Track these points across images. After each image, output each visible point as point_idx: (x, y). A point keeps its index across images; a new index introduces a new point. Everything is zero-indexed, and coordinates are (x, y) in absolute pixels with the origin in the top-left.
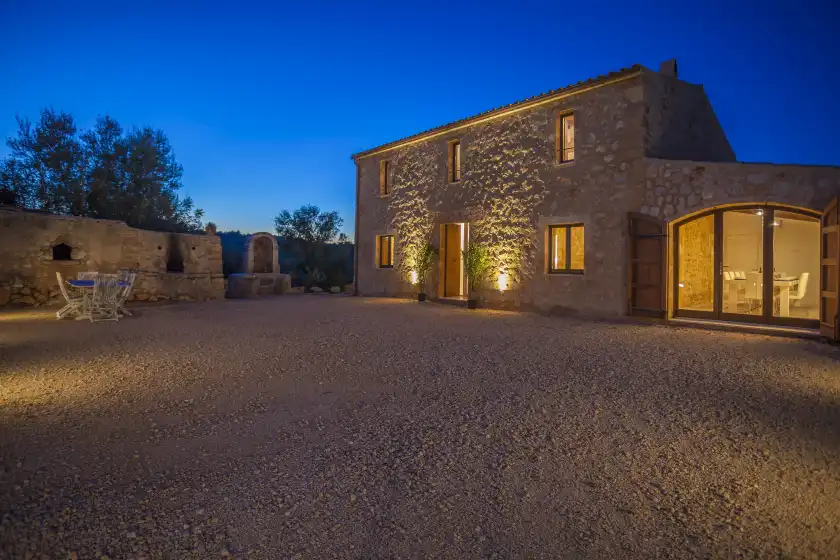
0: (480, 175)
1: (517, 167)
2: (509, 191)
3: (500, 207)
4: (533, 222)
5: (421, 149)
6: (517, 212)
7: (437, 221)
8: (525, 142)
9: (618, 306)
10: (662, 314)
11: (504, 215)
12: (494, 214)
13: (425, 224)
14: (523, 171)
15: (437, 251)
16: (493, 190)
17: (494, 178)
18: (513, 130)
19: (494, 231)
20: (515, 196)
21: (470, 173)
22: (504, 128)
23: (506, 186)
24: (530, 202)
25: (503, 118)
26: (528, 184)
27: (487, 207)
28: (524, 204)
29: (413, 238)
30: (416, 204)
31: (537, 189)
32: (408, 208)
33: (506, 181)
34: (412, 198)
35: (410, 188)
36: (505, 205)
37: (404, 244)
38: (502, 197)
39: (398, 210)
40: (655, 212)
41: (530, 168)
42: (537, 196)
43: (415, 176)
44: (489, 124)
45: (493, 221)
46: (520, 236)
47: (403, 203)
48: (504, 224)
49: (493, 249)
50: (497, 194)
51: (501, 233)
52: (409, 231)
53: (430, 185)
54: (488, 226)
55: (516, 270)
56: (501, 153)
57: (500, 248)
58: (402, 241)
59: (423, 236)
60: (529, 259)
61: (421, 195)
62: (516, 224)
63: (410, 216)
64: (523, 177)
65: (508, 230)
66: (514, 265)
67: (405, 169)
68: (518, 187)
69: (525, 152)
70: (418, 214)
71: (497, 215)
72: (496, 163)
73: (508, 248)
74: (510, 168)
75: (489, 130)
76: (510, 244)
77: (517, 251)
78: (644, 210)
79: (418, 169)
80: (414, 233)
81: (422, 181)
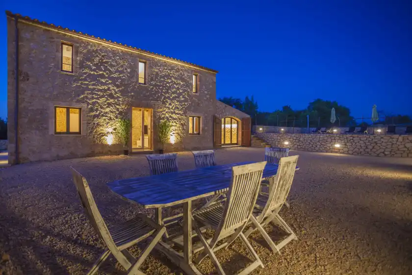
0: (160, 86)
1: (178, 89)
2: (174, 98)
3: (170, 104)
4: (185, 113)
5: (114, 53)
6: (178, 108)
7: (129, 105)
8: (183, 80)
9: (211, 145)
11: (172, 108)
12: (167, 107)
13: (119, 105)
14: (181, 91)
16: (167, 95)
17: (168, 90)
18: (177, 71)
19: (167, 115)
20: (178, 101)
21: (153, 83)
22: (172, 68)
23: (173, 96)
24: (183, 105)
25: (173, 63)
26: (183, 97)
27: (164, 103)
28: (181, 106)
29: (106, 113)
30: (109, 89)
31: (186, 100)
32: (100, 90)
33: (173, 93)
34: (104, 84)
35: (102, 76)
36: (173, 104)
37: (97, 116)
38: (171, 100)
39: (89, 89)
41: (184, 91)
42: (186, 103)
43: (106, 69)
45: (167, 110)
46: (180, 119)
47: (93, 85)
48: (172, 113)
50: (168, 98)
51: (170, 117)
52: (102, 108)
53: (123, 80)
54: (164, 113)
55: (177, 133)
56: (170, 79)
57: (171, 124)
58: (91, 114)
59: (117, 112)
60: (183, 129)
62: (177, 114)
63: (103, 96)
64: (180, 94)
65: (174, 116)
66: (177, 132)
67: (97, 60)
68: (178, 97)
69: (182, 83)
70: (111, 96)
71: (169, 108)
72: (168, 83)
73: (174, 124)
74: (175, 87)
75: (165, 65)
76: (175, 122)
77: (178, 125)
78: (216, 115)
79: (112, 66)
80: (108, 110)
81: (115, 75)
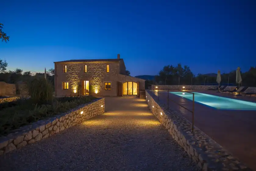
0: (91, 72)
2: (97, 76)
4: (102, 82)
5: (76, 65)
7: (81, 80)
8: (101, 68)
9: (116, 95)
10: (122, 95)
13: (78, 81)
14: (100, 73)
15: (81, 86)
16: (94, 75)
17: (94, 73)
18: (98, 65)
19: (94, 83)
21: (89, 72)
22: (96, 65)
26: (101, 75)
27: (93, 78)
28: (100, 79)
31: (103, 76)
32: (73, 77)
33: (97, 74)
34: (74, 75)
35: (73, 73)
37: (72, 84)
38: (96, 77)
39: (70, 77)
40: (121, 82)
42: (103, 78)
43: (74, 70)
44: (93, 63)
46: (100, 84)
47: (71, 75)
48: (96, 82)
49: (94, 86)
51: (96, 83)
52: (73, 82)
53: (79, 73)
55: (99, 90)
56: (96, 69)
57: (96, 86)
58: (71, 84)
59: (77, 83)
60: (101, 88)
61: (76, 74)
62: (99, 82)
65: (97, 83)
67: (72, 68)
68: (99, 75)
69: (100, 70)
70: (76, 78)
71: (95, 80)
72: (95, 71)
74: (97, 72)
75: (93, 64)
77: (99, 86)
78: (119, 81)
79: (75, 69)
80: (75, 82)
81: (76, 72)
